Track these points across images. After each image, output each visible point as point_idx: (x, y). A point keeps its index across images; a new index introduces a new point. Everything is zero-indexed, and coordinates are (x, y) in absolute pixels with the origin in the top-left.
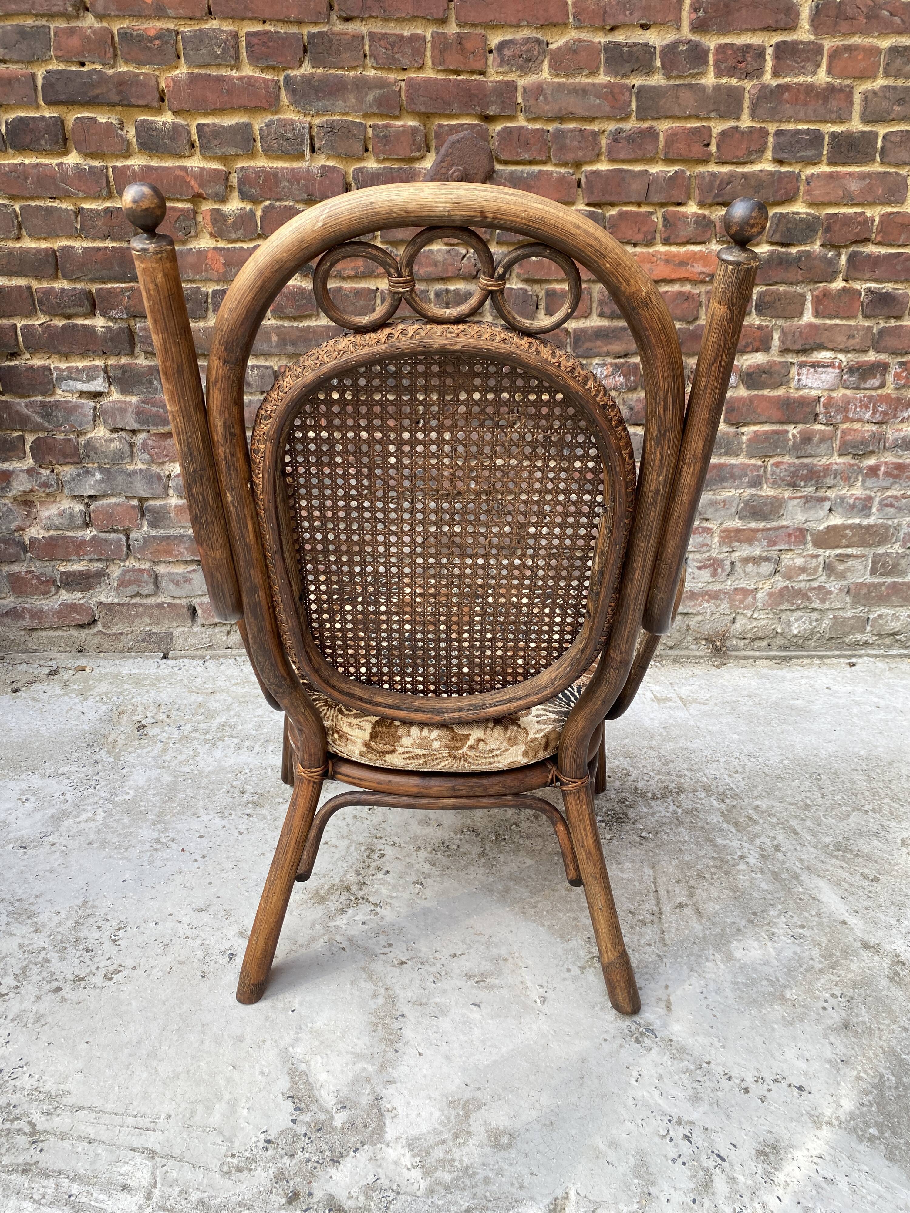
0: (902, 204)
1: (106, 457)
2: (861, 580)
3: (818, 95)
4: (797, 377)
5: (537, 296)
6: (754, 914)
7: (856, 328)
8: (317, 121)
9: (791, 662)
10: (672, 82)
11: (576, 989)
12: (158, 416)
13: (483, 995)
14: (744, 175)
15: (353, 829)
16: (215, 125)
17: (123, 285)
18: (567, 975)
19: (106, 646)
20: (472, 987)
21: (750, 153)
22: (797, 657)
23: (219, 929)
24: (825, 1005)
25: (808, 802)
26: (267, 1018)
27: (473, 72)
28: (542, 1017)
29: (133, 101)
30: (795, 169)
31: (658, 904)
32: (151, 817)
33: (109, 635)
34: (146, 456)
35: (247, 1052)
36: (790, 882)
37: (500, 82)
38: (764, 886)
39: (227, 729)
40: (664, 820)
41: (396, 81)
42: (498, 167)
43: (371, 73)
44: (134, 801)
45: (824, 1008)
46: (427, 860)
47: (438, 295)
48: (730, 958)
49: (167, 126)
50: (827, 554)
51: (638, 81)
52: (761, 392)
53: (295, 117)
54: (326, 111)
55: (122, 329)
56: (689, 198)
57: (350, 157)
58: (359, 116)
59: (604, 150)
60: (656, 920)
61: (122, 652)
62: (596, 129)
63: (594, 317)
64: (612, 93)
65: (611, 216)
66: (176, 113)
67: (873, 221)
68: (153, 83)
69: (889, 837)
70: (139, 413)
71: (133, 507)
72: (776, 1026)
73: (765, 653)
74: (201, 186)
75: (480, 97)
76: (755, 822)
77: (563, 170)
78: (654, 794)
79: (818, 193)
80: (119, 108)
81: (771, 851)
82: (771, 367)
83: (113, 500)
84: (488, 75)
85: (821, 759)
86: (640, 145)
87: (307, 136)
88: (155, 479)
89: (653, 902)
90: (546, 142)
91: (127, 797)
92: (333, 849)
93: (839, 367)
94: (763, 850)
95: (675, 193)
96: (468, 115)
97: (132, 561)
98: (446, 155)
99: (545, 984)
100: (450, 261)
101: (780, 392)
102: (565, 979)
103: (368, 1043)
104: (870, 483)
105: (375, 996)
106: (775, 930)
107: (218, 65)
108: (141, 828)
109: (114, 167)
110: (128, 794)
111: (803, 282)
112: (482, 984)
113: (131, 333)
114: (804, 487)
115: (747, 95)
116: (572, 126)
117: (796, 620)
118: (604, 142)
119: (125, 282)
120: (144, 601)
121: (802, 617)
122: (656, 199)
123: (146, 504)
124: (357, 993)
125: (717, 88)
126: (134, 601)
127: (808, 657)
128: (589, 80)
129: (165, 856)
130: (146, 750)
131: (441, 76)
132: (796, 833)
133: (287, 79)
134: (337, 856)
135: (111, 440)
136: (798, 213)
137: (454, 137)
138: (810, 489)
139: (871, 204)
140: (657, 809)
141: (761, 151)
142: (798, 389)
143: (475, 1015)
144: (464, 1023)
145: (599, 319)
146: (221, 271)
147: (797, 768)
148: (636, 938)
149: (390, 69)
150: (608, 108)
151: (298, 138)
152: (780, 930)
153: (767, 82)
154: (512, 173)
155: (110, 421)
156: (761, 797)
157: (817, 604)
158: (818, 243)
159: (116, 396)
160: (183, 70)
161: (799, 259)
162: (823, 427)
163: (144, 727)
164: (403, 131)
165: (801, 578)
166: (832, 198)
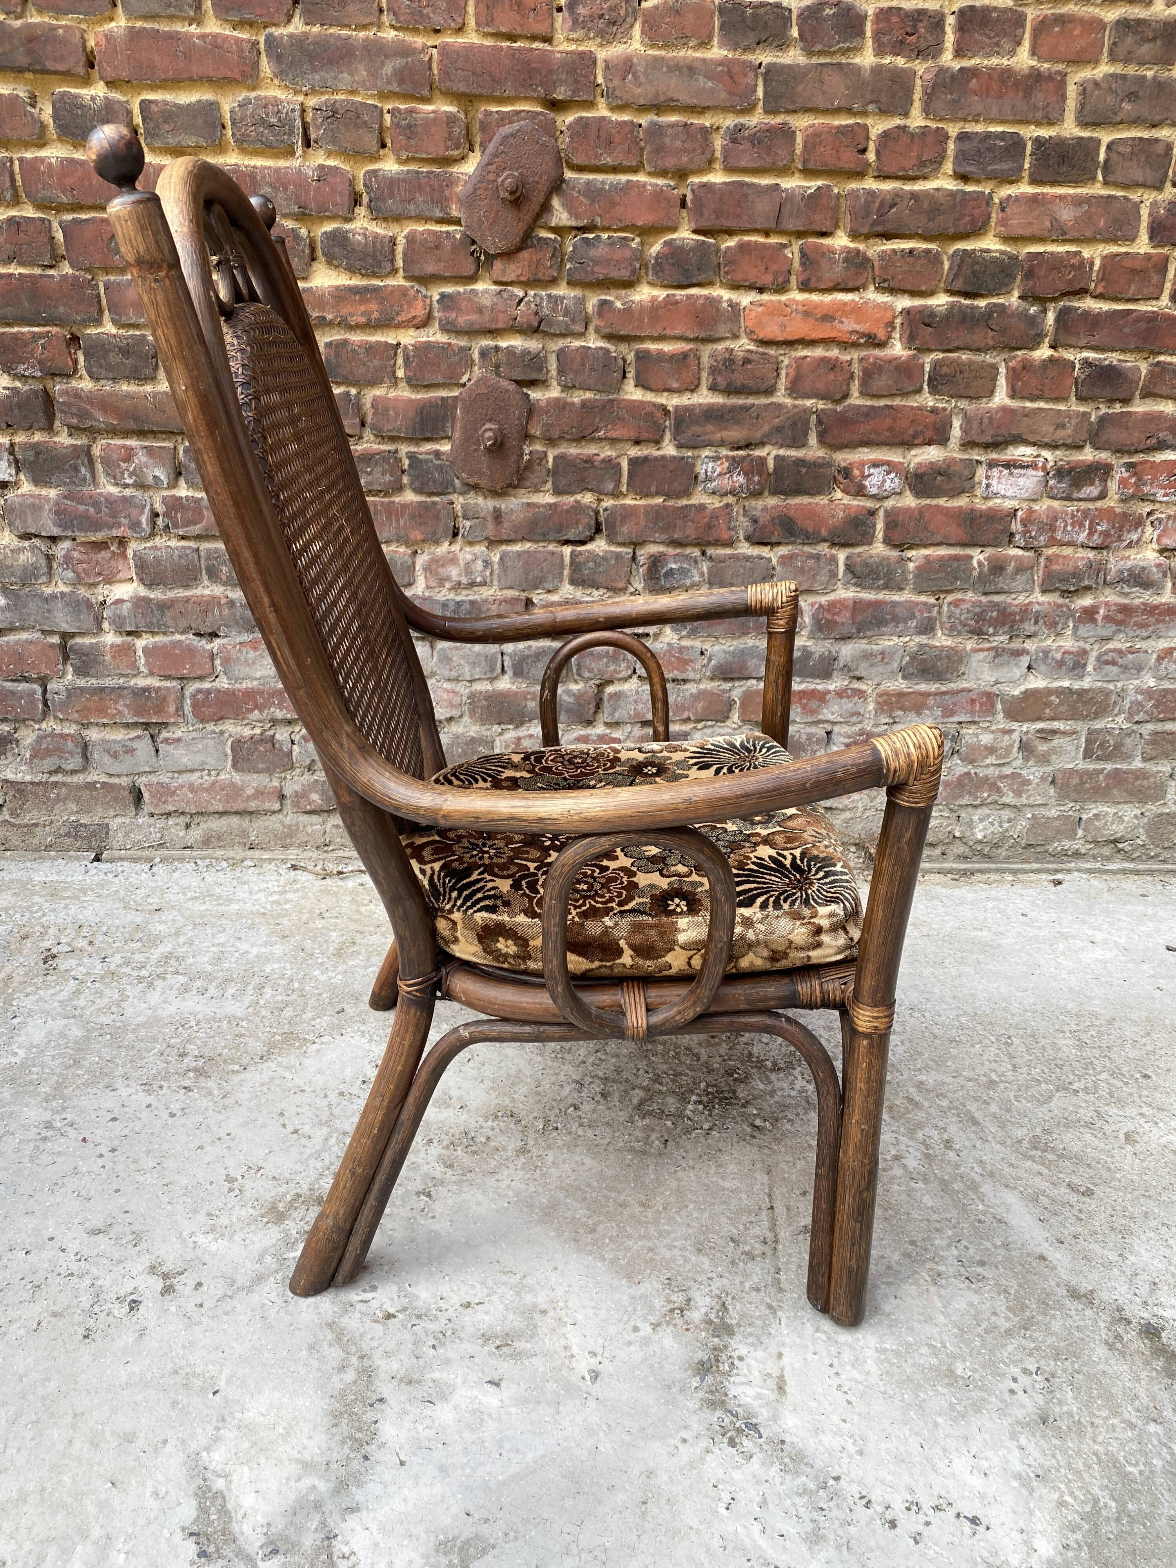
0: (1133, 241)
1: (12, 574)
2: (1070, 766)
3: (1017, 84)
4: (984, 481)
5: (624, 360)
6: (913, 1243)
7: (1068, 414)
8: (312, 102)
9: (973, 878)
10: (815, 60)
11: (645, 1359)
12: (85, 517)
13: (504, 1367)
14: (914, 195)
15: (336, 1112)
16: (166, 103)
17: (36, 329)
18: (633, 1336)
19: (15, 841)
20: (491, 1354)
21: (923, 164)
22: (981, 871)
23: (120, 1262)
24: (1013, 1385)
25: (994, 1077)
26: (175, 1404)
27: (534, 38)
28: (592, 1403)
29: (50, 65)
30: (985, 188)
31: (772, 1229)
32: (45, 1089)
33: (19, 826)
34: (70, 574)
35: (137, 1459)
36: (965, 1196)
37: (571, 52)
38: (928, 1201)
39: (172, 962)
40: (788, 1101)
41: (425, 48)
42: (569, 175)
43: (390, 34)
44: (24, 1066)
45: (1012, 1392)
46: (440, 1159)
47: (484, 353)
49: (98, 102)
50: (1024, 729)
51: (766, 57)
52: (934, 502)
53: (281, 95)
54: (325, 88)
55: (35, 392)
56: (837, 226)
57: (358, 154)
58: (372, 96)
59: (718, 154)
60: (769, 1253)
61: (37, 850)
62: (708, 124)
63: (704, 390)
64: (730, 74)
65: (728, 248)
66: (111, 84)
67: (1092, 264)
68: (77, 39)
69: (1108, 1129)
70: (60, 514)
71: (52, 646)
72: (940, 1420)
73: (937, 866)
75: (544, 72)
76: (917, 1105)
77: (660, 182)
78: (775, 1064)
79: (1018, 223)
80: (30, 76)
81: (939, 1149)
82: (949, 466)
83: (24, 636)
84: (555, 42)
85: (1013, 1015)
86: (769, 148)
87: (298, 122)
88: (83, 608)
89: (766, 1224)
90: (636, 141)
91: (13, 1060)
92: (304, 1141)
93: (1044, 468)
94: (927, 1147)
95: (817, 217)
96: (527, 99)
97: (52, 723)
98: (496, 155)
99: (599, 1351)
100: (500, 306)
101: (962, 502)
102: (630, 1343)
103: (324, 1446)
104: (1083, 631)
105: (342, 1369)
106: (942, 1268)
107: (171, 18)
108: (27, 1105)
109: (21, 160)
110: (16, 1054)
111: (994, 348)
112: (505, 1349)
113: (48, 399)
114: (994, 635)
115: (918, 82)
116: (673, 118)
117: (981, 820)
118: (718, 143)
119: (39, 325)
120: (68, 779)
121: (989, 816)
122: (790, 224)
123: (71, 642)
124: (316, 1364)
125: (877, 70)
126: (54, 779)
127: (997, 871)
128: (698, 54)
129: (57, 1149)
130: (52, 991)
131: (489, 42)
132: (976, 1123)
133: (269, 39)
134: (308, 1151)
135: (20, 550)
136: (988, 251)
137: (507, 130)
138: (1002, 638)
139: (1089, 241)
140: (778, 1084)
141: (938, 161)
142: (986, 498)
143: (491, 1399)
144: (474, 1412)
145: (710, 394)
147: (979, 1027)
148: (738, 1279)
149: (416, 31)
150: (723, 95)
151: (285, 124)
152: (949, 1268)
153: (947, 65)
154: (588, 183)
155: (17, 523)
156: (926, 1068)
157: (1009, 799)
158: (1016, 294)
159: (26, 487)
160: (120, 23)
161: (990, 315)
162: (1020, 552)
163: (54, 957)
164: (435, 119)
165: (988, 761)
166: (1035, 230)
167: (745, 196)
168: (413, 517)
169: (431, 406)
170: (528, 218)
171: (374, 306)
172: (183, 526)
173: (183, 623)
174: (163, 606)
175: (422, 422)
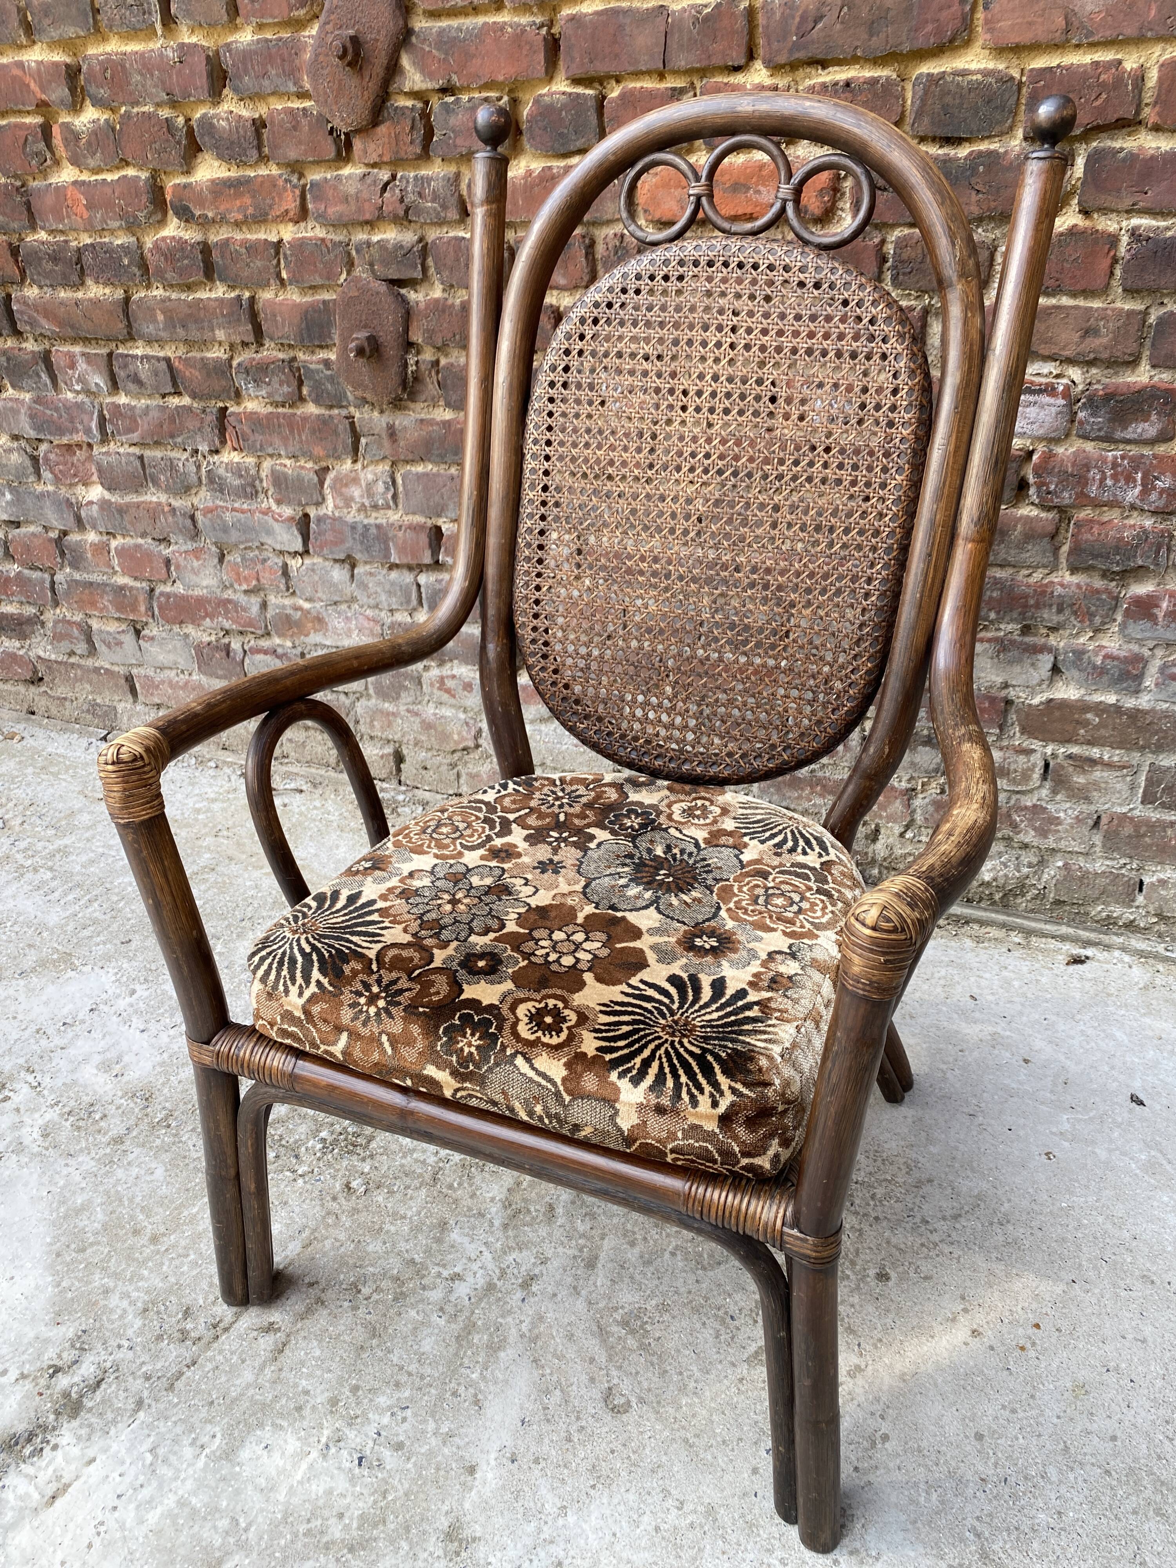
1: (9, 473)
2: (1124, 810)
7: (1103, 314)
12: (52, 421)
19: (53, 712)
33: (54, 698)
34: (52, 475)
39: (58, 856)
42: (415, 24)
46: (46, 1125)
48: (229, 1454)
50: (1049, 750)
56: (749, 56)
57: (213, 27)
61: (67, 722)
65: (611, 100)
70: (33, 416)
74: (43, 90)
77: (523, 19)
79: (1008, 26)
83: (32, 529)
88: (66, 507)
93: (1066, 394)
95: (719, 46)
97: (62, 610)
100: (365, 193)
104: (1137, 629)
106: (351, 1434)
113: (8, 306)
114: (999, 620)
120: (81, 662)
122: (681, 61)
126: (71, 660)
135: (9, 451)
136: (964, 73)
138: (1010, 627)
146: (85, 216)
151: (143, 2)
154: (442, 31)
157: (1029, 837)
158: (1020, 133)
159: (9, 392)
161: (973, 169)
162: (1035, 512)
166: (1040, 33)
167: (621, 27)
168: (313, 431)
169: (315, 311)
170: (373, 85)
171: (247, 200)
172: (125, 434)
173: (141, 529)
174: (122, 510)
175: (308, 328)
